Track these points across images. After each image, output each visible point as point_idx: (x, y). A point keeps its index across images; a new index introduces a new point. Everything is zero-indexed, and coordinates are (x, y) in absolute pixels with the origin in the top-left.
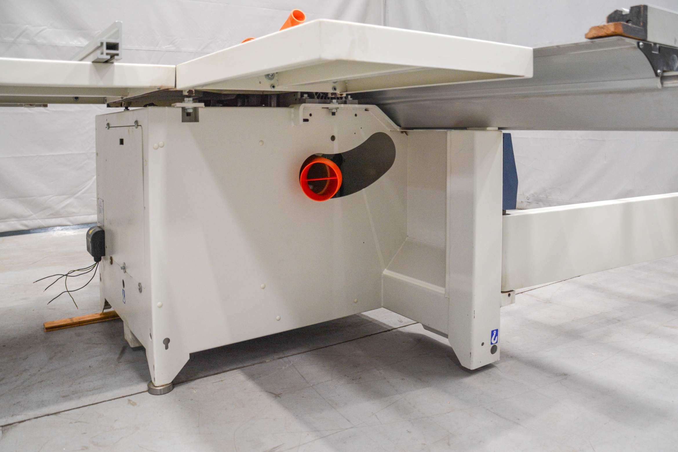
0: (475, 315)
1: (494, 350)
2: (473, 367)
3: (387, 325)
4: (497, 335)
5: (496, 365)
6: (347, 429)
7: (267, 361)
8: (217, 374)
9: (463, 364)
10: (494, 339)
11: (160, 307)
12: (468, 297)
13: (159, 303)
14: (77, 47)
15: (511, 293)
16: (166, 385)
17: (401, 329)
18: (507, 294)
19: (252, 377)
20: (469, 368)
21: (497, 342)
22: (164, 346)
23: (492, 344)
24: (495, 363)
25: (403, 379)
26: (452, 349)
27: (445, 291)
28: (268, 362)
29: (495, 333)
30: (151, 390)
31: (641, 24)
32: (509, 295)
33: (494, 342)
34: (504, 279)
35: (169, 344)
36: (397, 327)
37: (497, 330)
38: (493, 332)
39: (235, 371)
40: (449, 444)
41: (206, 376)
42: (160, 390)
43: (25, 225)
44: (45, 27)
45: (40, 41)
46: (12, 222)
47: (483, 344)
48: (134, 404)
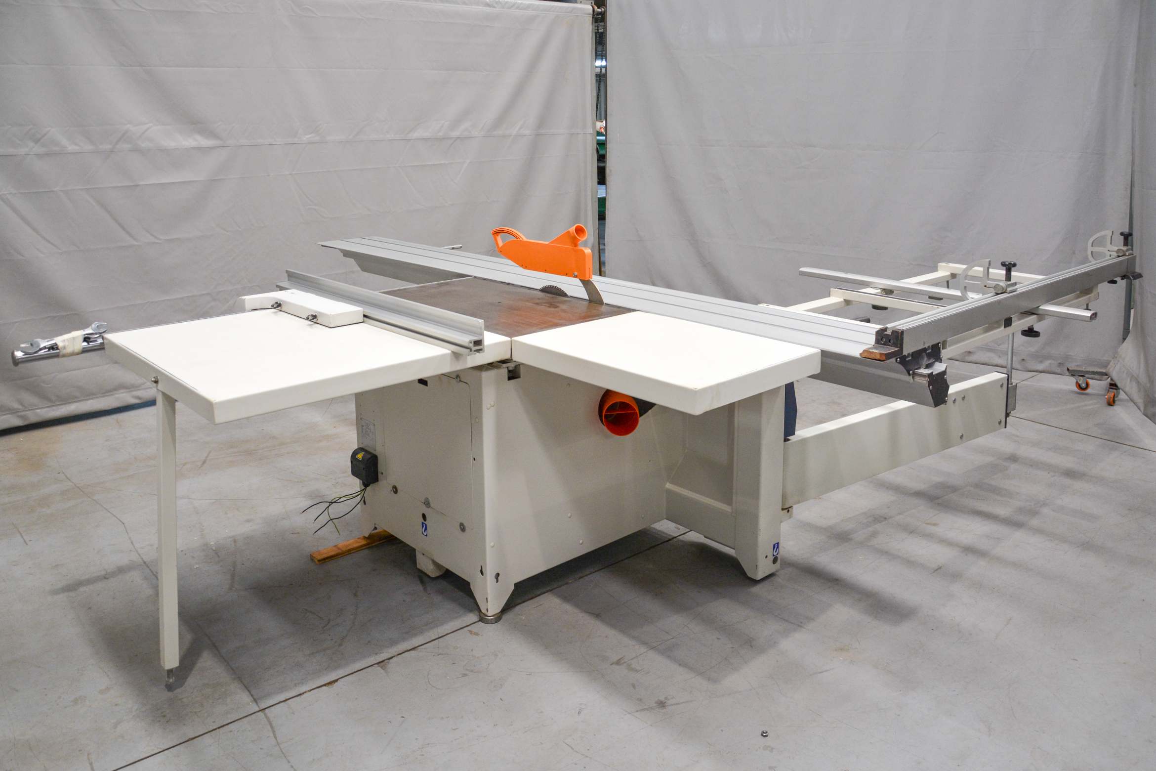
0: (761, 533)
1: (775, 560)
2: (759, 577)
3: (666, 534)
4: (778, 547)
5: (778, 573)
6: (669, 640)
7: (570, 581)
8: (532, 598)
9: (750, 575)
10: (776, 552)
11: (492, 547)
12: (755, 518)
13: (492, 544)
14: (192, 148)
15: (789, 509)
16: (496, 614)
17: (680, 538)
18: (787, 510)
19: (566, 599)
20: (755, 578)
21: (777, 554)
22: (495, 580)
23: (774, 555)
24: (777, 571)
25: (699, 592)
26: (737, 559)
27: (732, 509)
28: (571, 583)
29: (776, 546)
30: (483, 619)
31: (899, 346)
32: (788, 511)
33: (775, 554)
34: (784, 497)
35: (499, 578)
36: (676, 536)
37: (778, 543)
38: (774, 545)
39: (547, 594)
40: (751, 646)
41: (524, 602)
42: (491, 619)
43: (139, 398)
44: (151, 124)
45: (144, 145)
46: (121, 395)
47: (766, 557)
48: (477, 634)
